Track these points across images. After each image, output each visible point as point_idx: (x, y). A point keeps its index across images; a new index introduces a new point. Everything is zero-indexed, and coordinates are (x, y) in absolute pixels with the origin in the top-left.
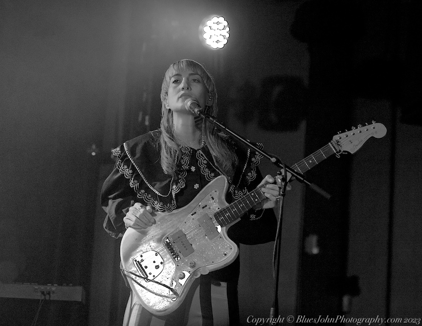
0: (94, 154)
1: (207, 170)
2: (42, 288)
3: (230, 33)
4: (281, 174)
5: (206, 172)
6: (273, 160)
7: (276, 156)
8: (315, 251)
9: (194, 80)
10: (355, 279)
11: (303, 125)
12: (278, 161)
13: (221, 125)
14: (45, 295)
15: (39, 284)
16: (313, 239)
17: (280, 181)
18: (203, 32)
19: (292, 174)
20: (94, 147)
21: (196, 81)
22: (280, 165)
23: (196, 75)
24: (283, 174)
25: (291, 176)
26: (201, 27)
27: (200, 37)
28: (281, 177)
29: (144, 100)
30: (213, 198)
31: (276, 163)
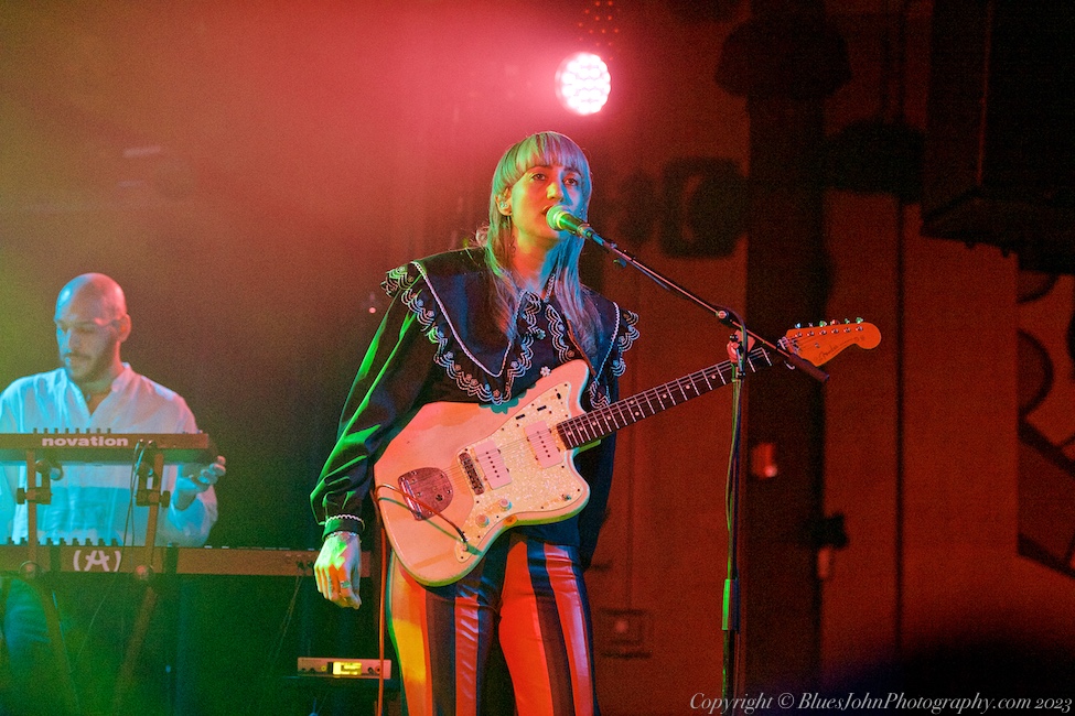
0: (372, 310)
1: (562, 343)
2: (299, 555)
3: (612, 83)
4: (735, 340)
5: (562, 349)
6: (721, 314)
8: (771, 472)
10: (839, 519)
11: (742, 246)
12: (731, 316)
14: (303, 568)
15: (293, 549)
16: (766, 451)
18: (560, 85)
19: (755, 338)
20: (373, 297)
22: (735, 323)
25: (754, 342)
26: (558, 75)
27: (558, 94)
29: (460, 210)
30: (559, 396)
31: (724, 321)
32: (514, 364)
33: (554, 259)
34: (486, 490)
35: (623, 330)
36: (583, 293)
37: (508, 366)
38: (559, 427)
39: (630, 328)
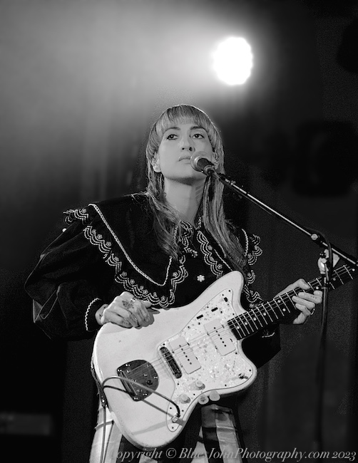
1: (212, 259)
4: (324, 257)
5: (212, 263)
6: (315, 237)
7: (318, 231)
9: (197, 136)
12: (321, 239)
13: (241, 190)
17: (323, 266)
19: (340, 256)
21: (200, 137)
22: (324, 243)
23: (200, 129)
24: (327, 257)
25: (339, 258)
28: (325, 261)
30: (226, 299)
31: (317, 241)
32: (175, 274)
33: (199, 199)
34: (183, 375)
35: (251, 249)
36: (228, 224)
37: (171, 276)
38: (230, 323)
39: (256, 247)
